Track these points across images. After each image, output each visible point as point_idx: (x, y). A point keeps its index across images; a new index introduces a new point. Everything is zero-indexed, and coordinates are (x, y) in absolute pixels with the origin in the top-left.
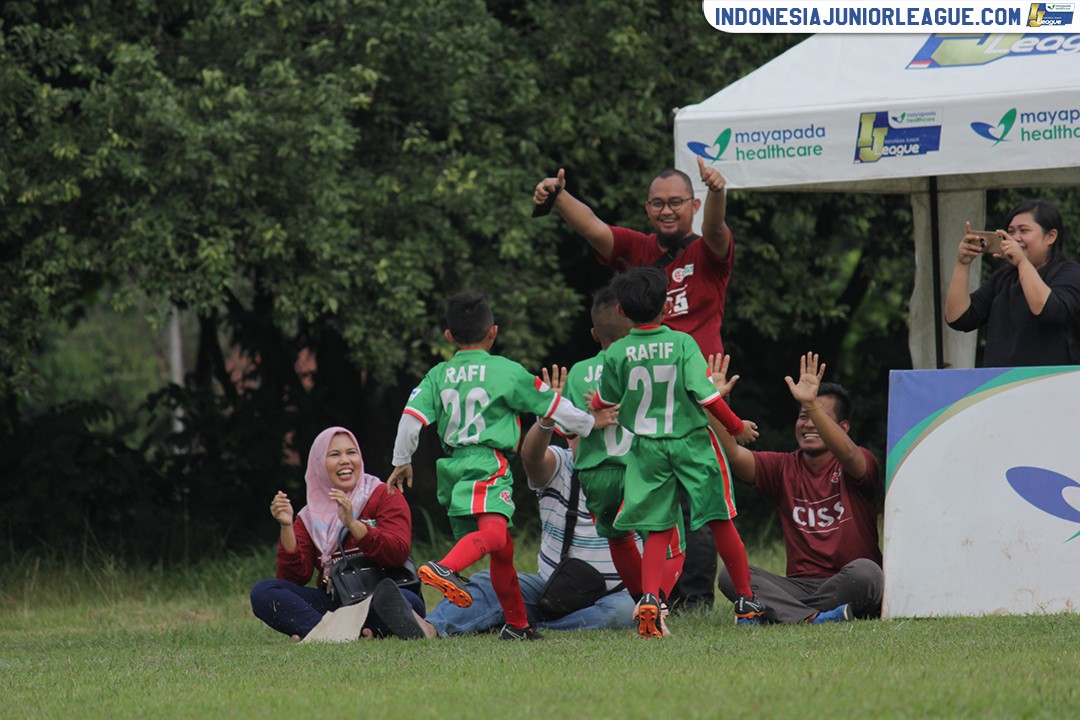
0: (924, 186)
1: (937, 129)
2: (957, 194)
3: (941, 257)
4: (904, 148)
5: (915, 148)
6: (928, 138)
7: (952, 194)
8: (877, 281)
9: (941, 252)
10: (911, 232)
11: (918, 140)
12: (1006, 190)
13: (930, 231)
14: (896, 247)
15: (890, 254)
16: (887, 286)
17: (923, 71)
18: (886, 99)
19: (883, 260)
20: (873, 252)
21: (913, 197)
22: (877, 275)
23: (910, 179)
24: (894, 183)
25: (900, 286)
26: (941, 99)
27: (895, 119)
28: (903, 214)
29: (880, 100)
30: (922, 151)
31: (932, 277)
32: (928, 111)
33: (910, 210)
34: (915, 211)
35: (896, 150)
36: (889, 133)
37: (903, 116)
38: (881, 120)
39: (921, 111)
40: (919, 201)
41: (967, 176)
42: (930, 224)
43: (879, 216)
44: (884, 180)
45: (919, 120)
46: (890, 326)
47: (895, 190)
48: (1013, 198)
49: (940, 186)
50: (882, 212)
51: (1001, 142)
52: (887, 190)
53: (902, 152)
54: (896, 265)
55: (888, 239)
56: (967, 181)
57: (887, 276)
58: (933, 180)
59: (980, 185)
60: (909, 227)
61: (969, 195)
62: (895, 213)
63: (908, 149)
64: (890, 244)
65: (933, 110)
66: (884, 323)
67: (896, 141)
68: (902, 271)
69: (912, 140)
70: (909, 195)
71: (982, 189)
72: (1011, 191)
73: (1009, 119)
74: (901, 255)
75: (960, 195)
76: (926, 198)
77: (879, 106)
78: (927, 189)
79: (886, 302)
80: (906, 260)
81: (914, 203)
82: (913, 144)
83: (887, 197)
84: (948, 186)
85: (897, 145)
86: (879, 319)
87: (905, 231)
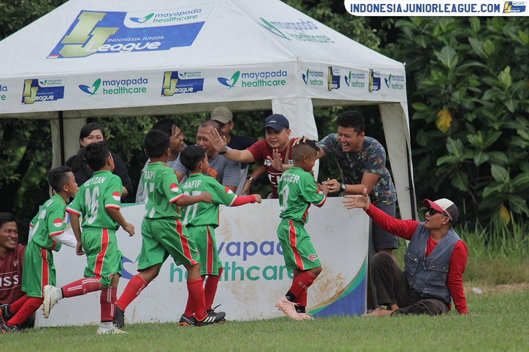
0: (56, 116)
1: (63, 87)
2: (72, 120)
3: (65, 150)
4: (46, 97)
5: (52, 97)
6: (58, 92)
7: (70, 120)
8: (34, 162)
9: (65, 148)
10: (50, 138)
11: (53, 93)
12: (97, 118)
13: (59, 138)
14: (43, 146)
15: (41, 149)
16: (39, 164)
17: (55, 60)
18: (37, 73)
19: (37, 152)
20: (32, 148)
21: (51, 121)
22: (34, 159)
23: (49, 112)
24: (42, 114)
25: (46, 164)
26: (64, 73)
27: (42, 83)
28: (46, 129)
29: (34, 73)
30: (55, 99)
31: (61, 160)
32: (58, 79)
33: (50, 127)
34: (52, 128)
35: (42, 98)
36: (38, 90)
37: (46, 81)
38: (35, 83)
39: (55, 79)
40: (54, 123)
41: (77, 111)
42: (59, 134)
43: (35, 130)
44: (37, 112)
45: (53, 83)
46: (40, 184)
47: (42, 117)
48: (100, 122)
49: (64, 116)
50: (37, 129)
51: (93, 95)
52: (39, 118)
53: (45, 99)
54: (44, 154)
55: (39, 142)
56: (77, 114)
57: (39, 159)
58: (61, 113)
59: (84, 115)
60: (50, 136)
61: (79, 120)
62: (43, 128)
63: (48, 97)
64: (40, 144)
65: (60, 79)
66: (38, 182)
67: (43, 94)
68: (46, 157)
69: (51, 93)
70: (49, 121)
71: (85, 117)
72: (99, 118)
73: (97, 83)
74: (46, 149)
75: (75, 120)
76: (57, 122)
77: (34, 76)
78: (58, 117)
79: (39, 172)
80: (48, 152)
81: (52, 124)
82: (51, 95)
83: (39, 121)
84: (68, 116)
85: (43, 95)
86: (36, 180)
87: (48, 138)
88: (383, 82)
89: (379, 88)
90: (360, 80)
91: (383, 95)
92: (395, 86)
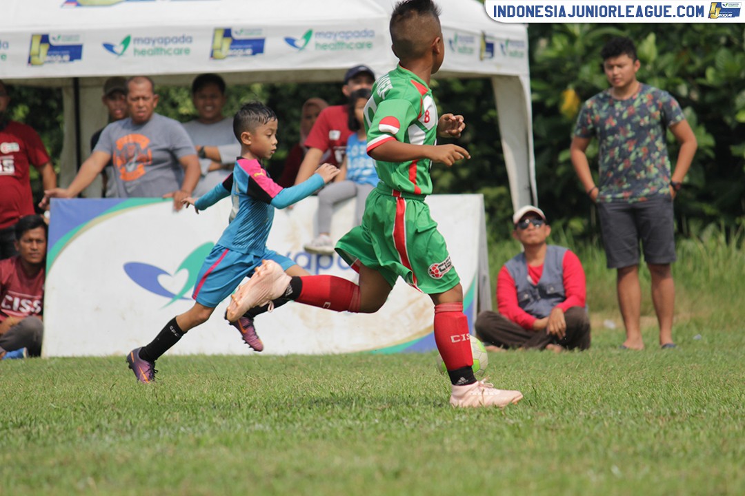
3: (81, 128)
7: (88, 89)
9: (81, 125)
13: (74, 112)
18: (48, 26)
21: (64, 90)
23: (62, 78)
24: (52, 81)
26: (83, 27)
29: (44, 26)
31: (75, 141)
32: (76, 34)
34: (65, 99)
39: (71, 34)
40: (67, 93)
42: (74, 107)
47: (52, 85)
50: (39, 101)
55: (43, 118)
56: (98, 82)
58: (76, 80)
62: (47, 102)
64: (43, 121)
65: (78, 34)
70: (61, 90)
75: (93, 89)
77: (43, 30)
78: (72, 86)
81: (64, 94)
83: (43, 90)
84: (86, 85)
88: (497, 48)
89: (493, 55)
90: (469, 45)
91: (498, 65)
92: (514, 54)
